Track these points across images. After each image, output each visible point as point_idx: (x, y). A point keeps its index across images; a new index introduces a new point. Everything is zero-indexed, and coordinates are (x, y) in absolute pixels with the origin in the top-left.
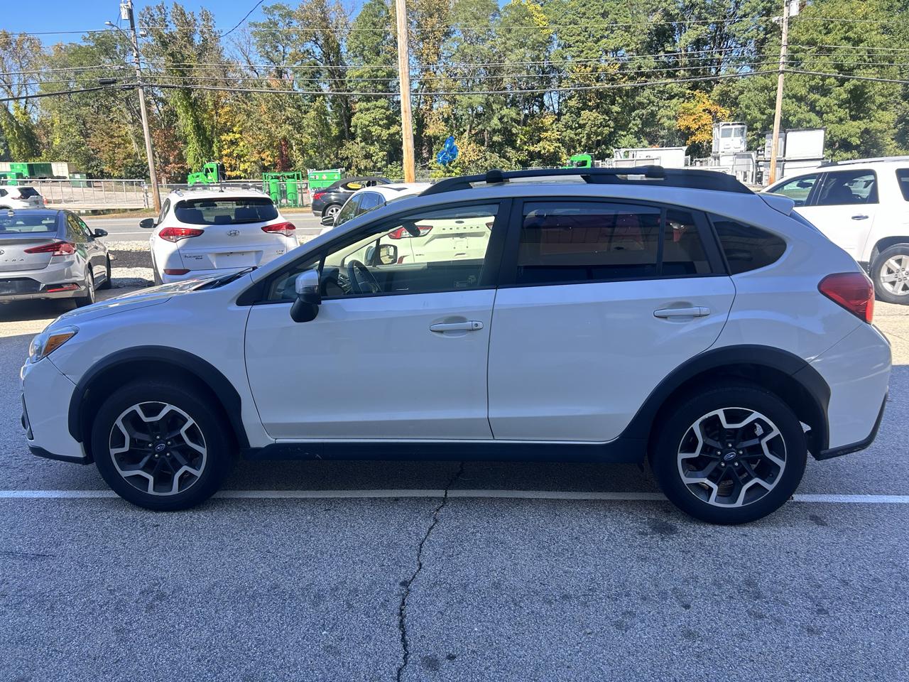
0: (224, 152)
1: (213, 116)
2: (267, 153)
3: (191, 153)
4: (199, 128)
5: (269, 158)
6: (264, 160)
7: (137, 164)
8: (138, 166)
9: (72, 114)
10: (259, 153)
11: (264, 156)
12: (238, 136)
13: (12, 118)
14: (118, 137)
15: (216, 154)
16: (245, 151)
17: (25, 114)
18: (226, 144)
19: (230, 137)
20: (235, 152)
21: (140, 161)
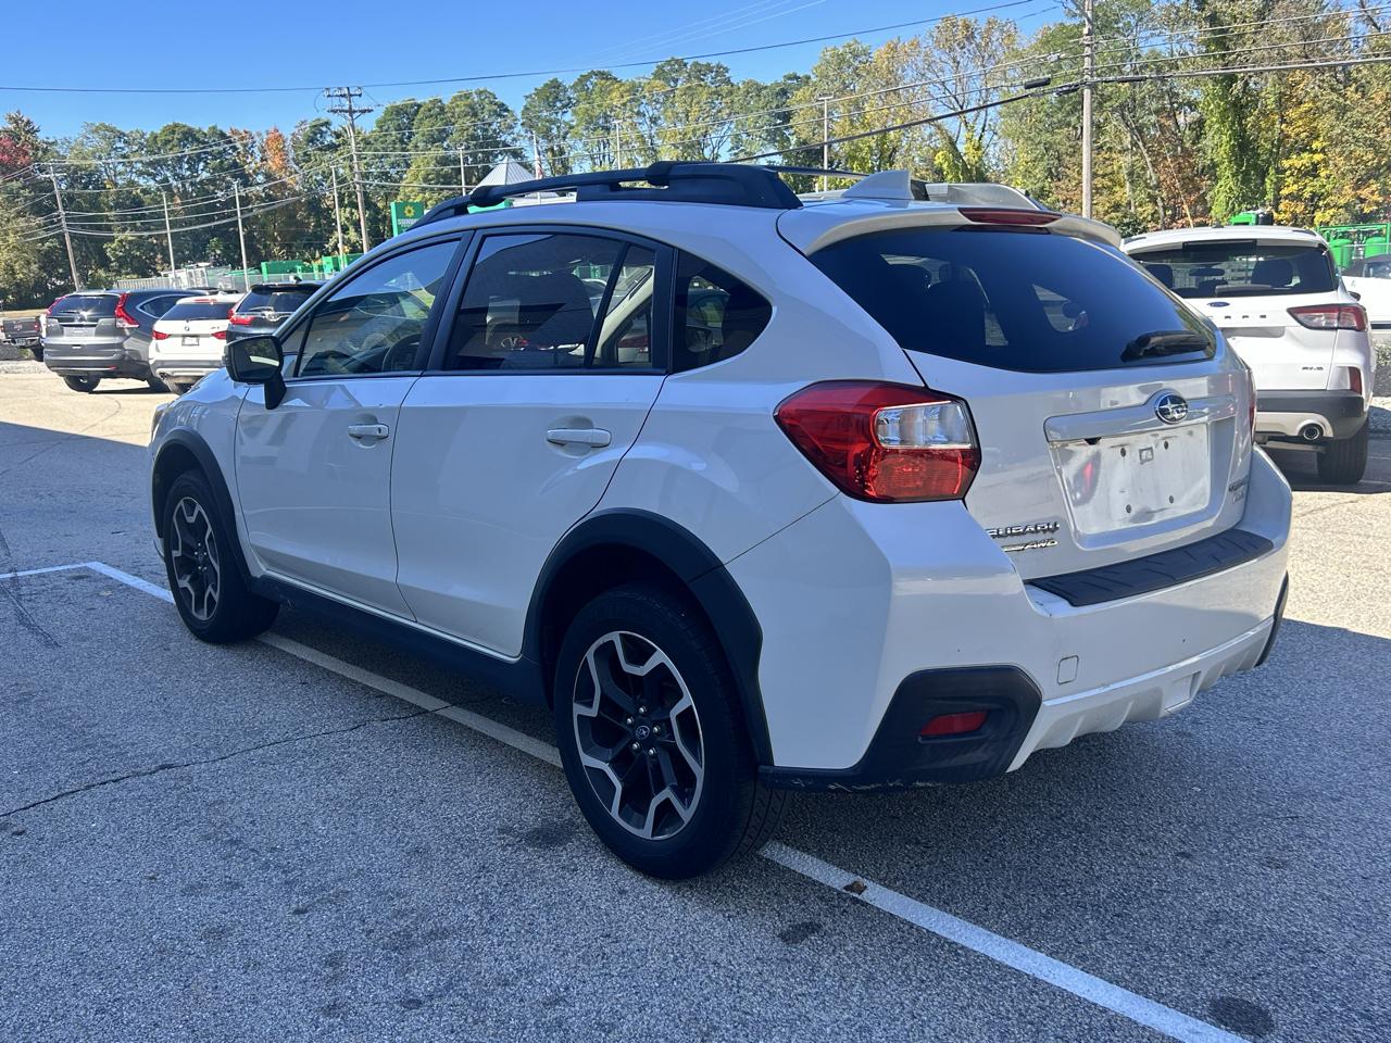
0: (1284, 192)
1: (1273, 124)
2: (1374, 187)
3: (1222, 197)
4: (1243, 147)
5: (1376, 197)
6: (1363, 201)
7: (1126, 221)
8: (1128, 225)
9: (1040, 143)
10: (1357, 187)
11: (1364, 193)
12: (1318, 157)
13: (958, 156)
14: (1104, 176)
15: (1270, 196)
16: (1329, 187)
17: (978, 149)
18: (1292, 175)
19: (1306, 159)
20: (1309, 189)
21: (1132, 215)
